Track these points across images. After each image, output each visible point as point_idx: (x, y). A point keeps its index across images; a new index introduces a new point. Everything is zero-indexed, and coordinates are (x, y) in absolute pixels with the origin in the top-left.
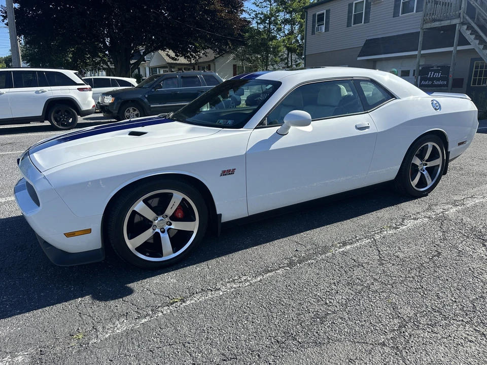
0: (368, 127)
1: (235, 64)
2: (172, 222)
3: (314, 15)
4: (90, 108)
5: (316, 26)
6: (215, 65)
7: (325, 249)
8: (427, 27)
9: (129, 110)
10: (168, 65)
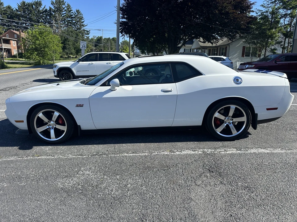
0: (171, 91)
1: (244, 46)
6: (229, 47)
10: (202, 47)
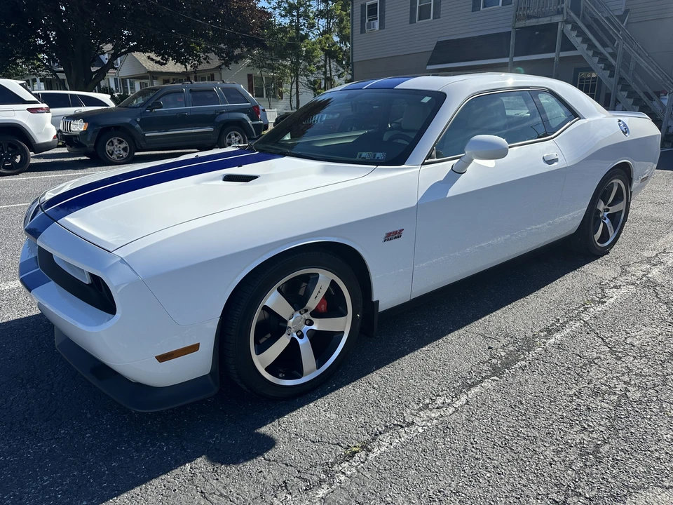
0: (556, 160)
1: (250, 73)
2: (313, 319)
3: (363, 6)
4: (50, 139)
5: (367, 21)
6: (221, 74)
7: (529, 344)
8: (521, 26)
9: (112, 141)
10: (148, 74)
